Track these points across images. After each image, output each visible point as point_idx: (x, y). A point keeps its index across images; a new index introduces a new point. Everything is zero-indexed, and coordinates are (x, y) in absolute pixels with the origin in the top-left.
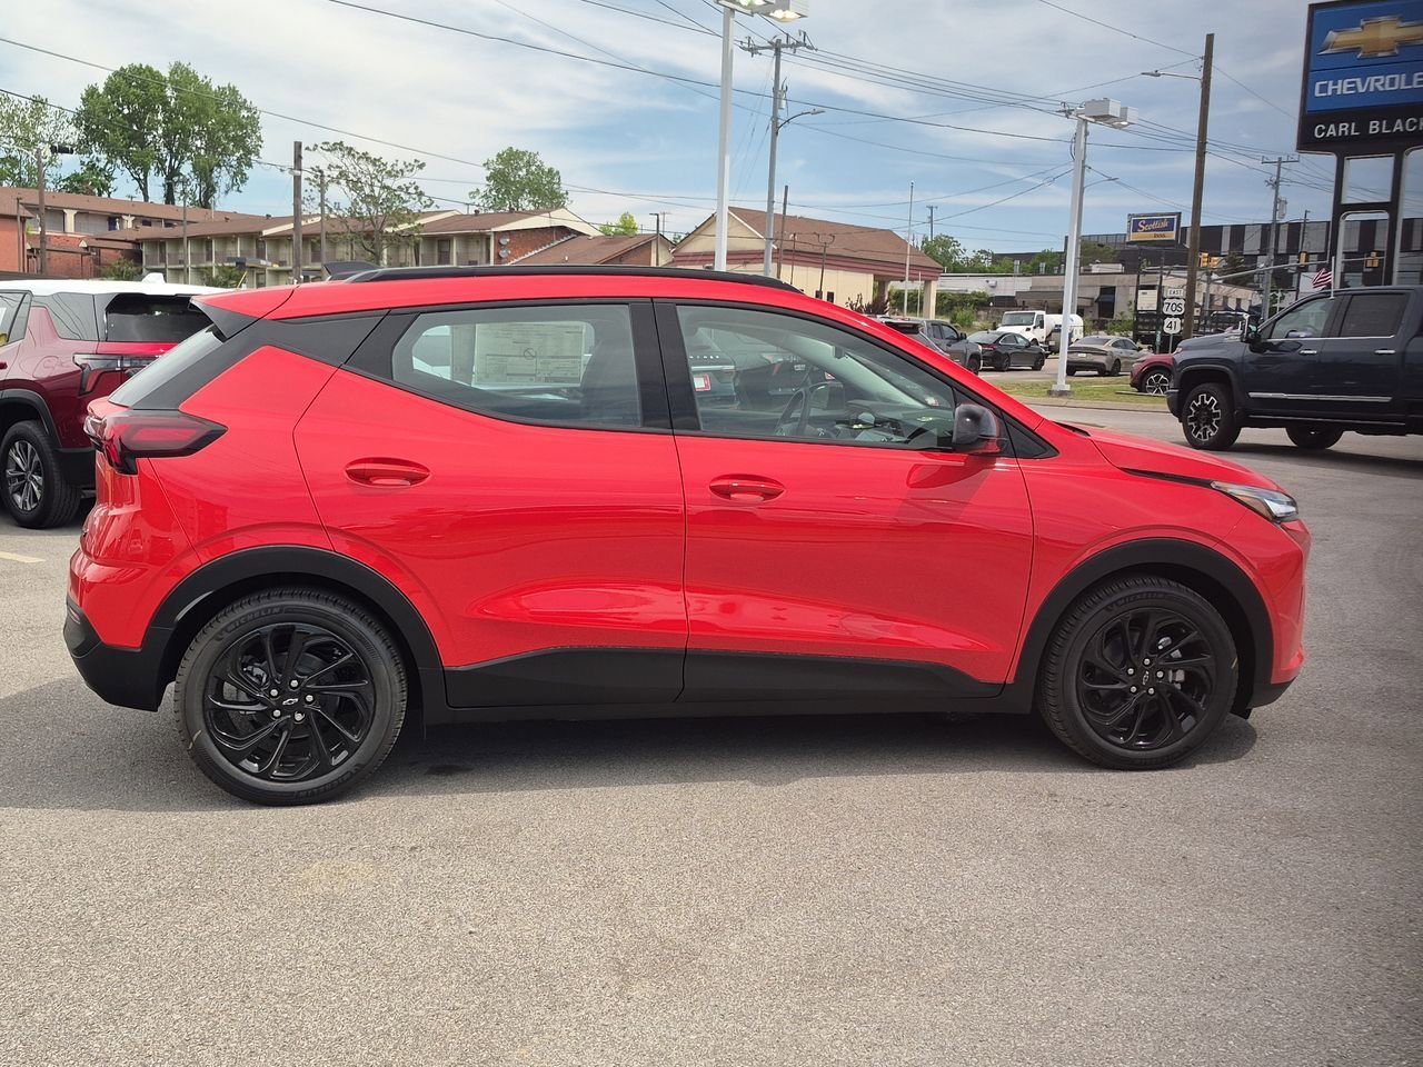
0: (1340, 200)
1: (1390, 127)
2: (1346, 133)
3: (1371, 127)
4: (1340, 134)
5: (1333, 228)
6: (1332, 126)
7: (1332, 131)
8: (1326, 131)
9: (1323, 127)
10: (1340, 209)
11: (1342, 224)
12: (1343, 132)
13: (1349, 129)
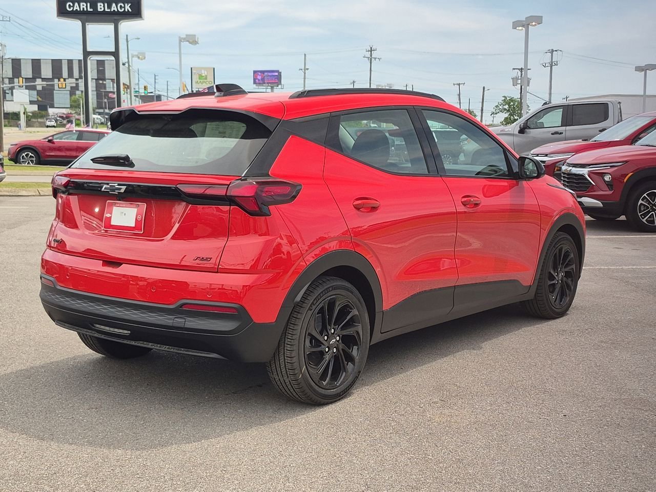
0: (86, 48)
1: (109, 7)
2: (85, 9)
3: (99, 7)
4: (82, 10)
5: (83, 64)
6: (76, 4)
7: (76, 7)
8: (73, 6)
9: (72, 5)
10: (87, 54)
11: (89, 62)
12: (83, 8)
13: (87, 7)
